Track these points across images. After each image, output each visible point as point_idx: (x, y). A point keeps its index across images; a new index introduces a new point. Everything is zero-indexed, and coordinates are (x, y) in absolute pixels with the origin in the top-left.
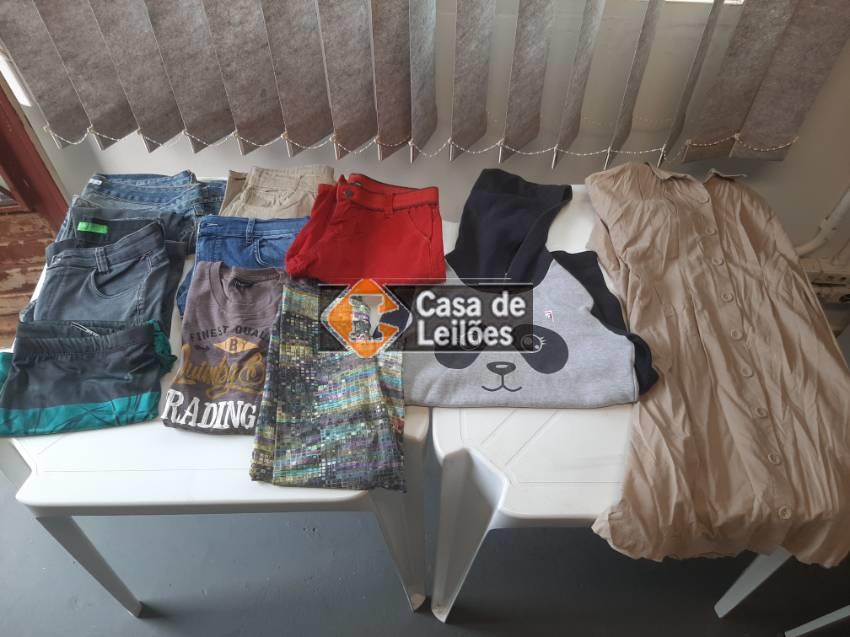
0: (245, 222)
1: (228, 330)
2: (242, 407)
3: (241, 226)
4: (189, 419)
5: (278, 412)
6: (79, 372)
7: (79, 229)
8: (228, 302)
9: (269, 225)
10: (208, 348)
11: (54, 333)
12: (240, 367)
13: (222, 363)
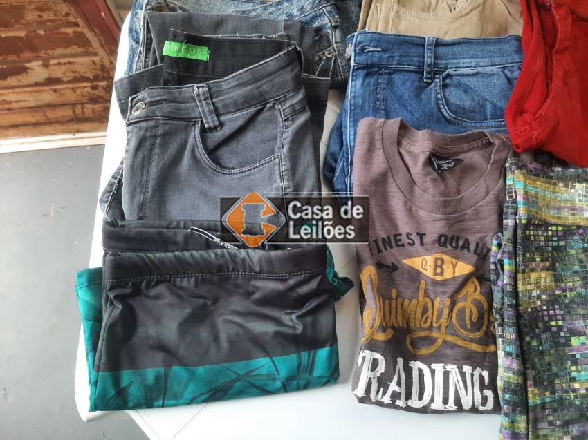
0: (419, 43)
1: (427, 239)
2: (472, 375)
3: (415, 51)
4: (395, 396)
5: (530, 389)
6: (209, 303)
7: (165, 53)
8: (417, 190)
9: (456, 49)
10: (394, 268)
11: (164, 243)
12: (453, 304)
13: (421, 293)
